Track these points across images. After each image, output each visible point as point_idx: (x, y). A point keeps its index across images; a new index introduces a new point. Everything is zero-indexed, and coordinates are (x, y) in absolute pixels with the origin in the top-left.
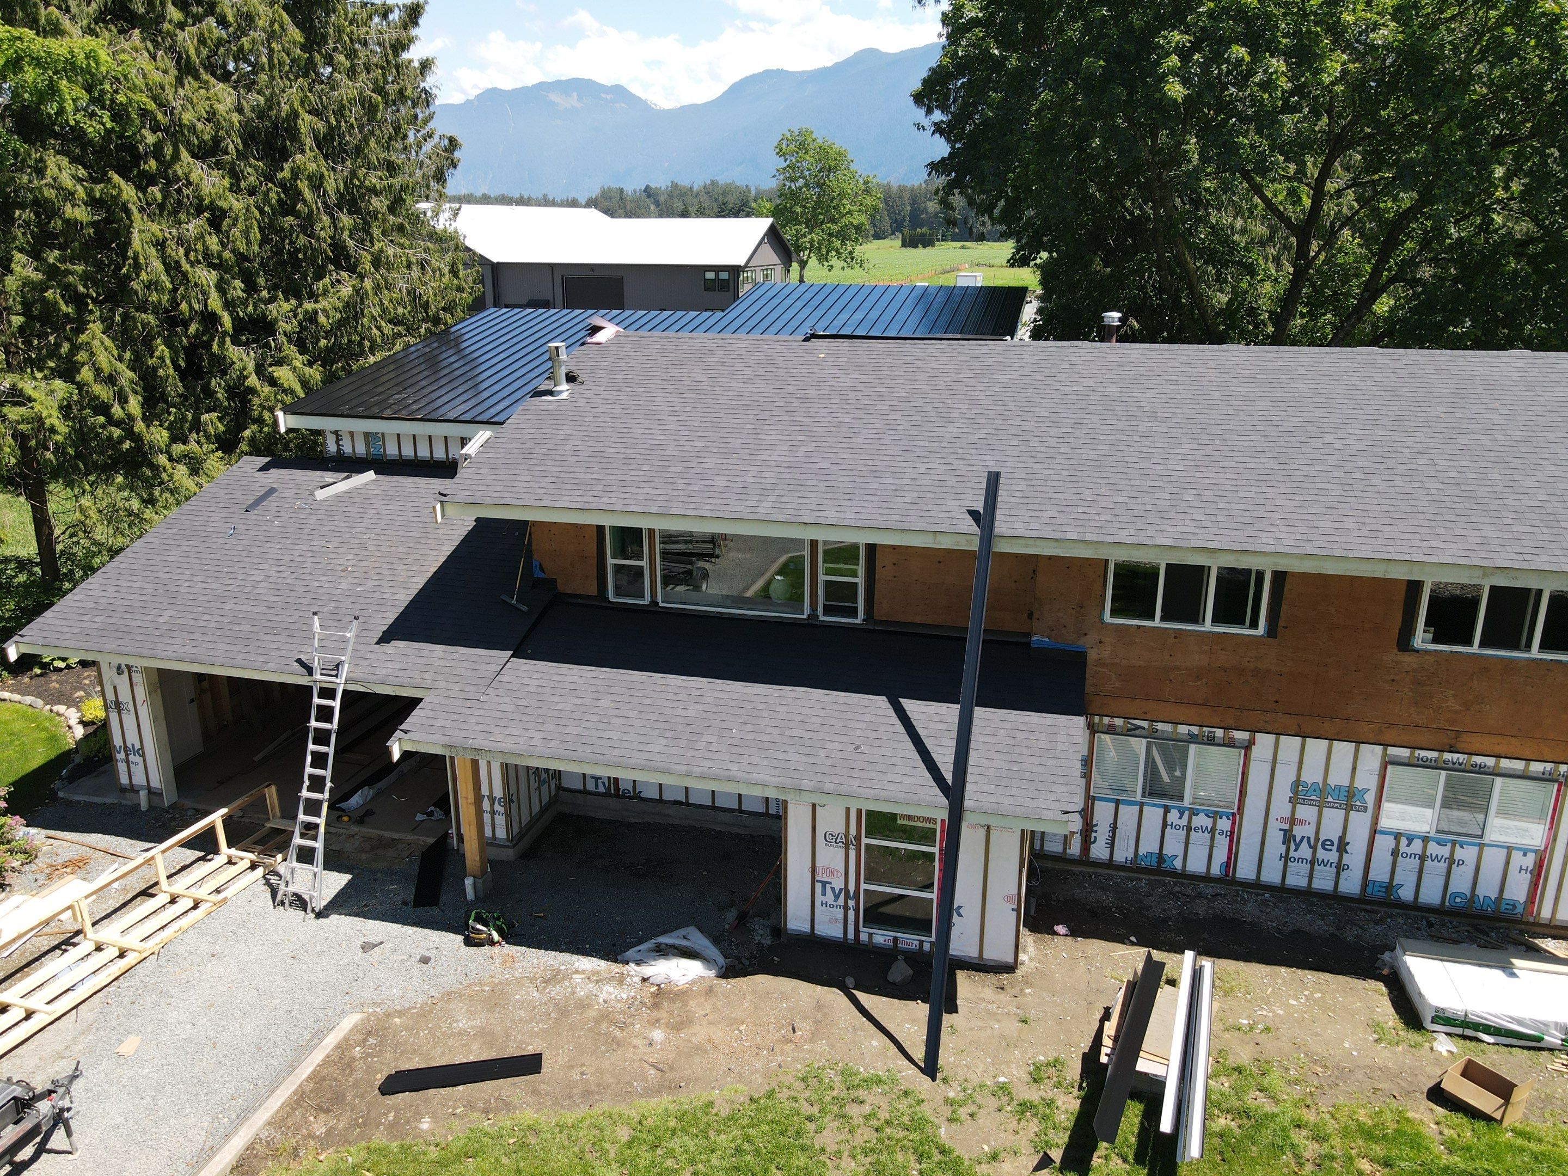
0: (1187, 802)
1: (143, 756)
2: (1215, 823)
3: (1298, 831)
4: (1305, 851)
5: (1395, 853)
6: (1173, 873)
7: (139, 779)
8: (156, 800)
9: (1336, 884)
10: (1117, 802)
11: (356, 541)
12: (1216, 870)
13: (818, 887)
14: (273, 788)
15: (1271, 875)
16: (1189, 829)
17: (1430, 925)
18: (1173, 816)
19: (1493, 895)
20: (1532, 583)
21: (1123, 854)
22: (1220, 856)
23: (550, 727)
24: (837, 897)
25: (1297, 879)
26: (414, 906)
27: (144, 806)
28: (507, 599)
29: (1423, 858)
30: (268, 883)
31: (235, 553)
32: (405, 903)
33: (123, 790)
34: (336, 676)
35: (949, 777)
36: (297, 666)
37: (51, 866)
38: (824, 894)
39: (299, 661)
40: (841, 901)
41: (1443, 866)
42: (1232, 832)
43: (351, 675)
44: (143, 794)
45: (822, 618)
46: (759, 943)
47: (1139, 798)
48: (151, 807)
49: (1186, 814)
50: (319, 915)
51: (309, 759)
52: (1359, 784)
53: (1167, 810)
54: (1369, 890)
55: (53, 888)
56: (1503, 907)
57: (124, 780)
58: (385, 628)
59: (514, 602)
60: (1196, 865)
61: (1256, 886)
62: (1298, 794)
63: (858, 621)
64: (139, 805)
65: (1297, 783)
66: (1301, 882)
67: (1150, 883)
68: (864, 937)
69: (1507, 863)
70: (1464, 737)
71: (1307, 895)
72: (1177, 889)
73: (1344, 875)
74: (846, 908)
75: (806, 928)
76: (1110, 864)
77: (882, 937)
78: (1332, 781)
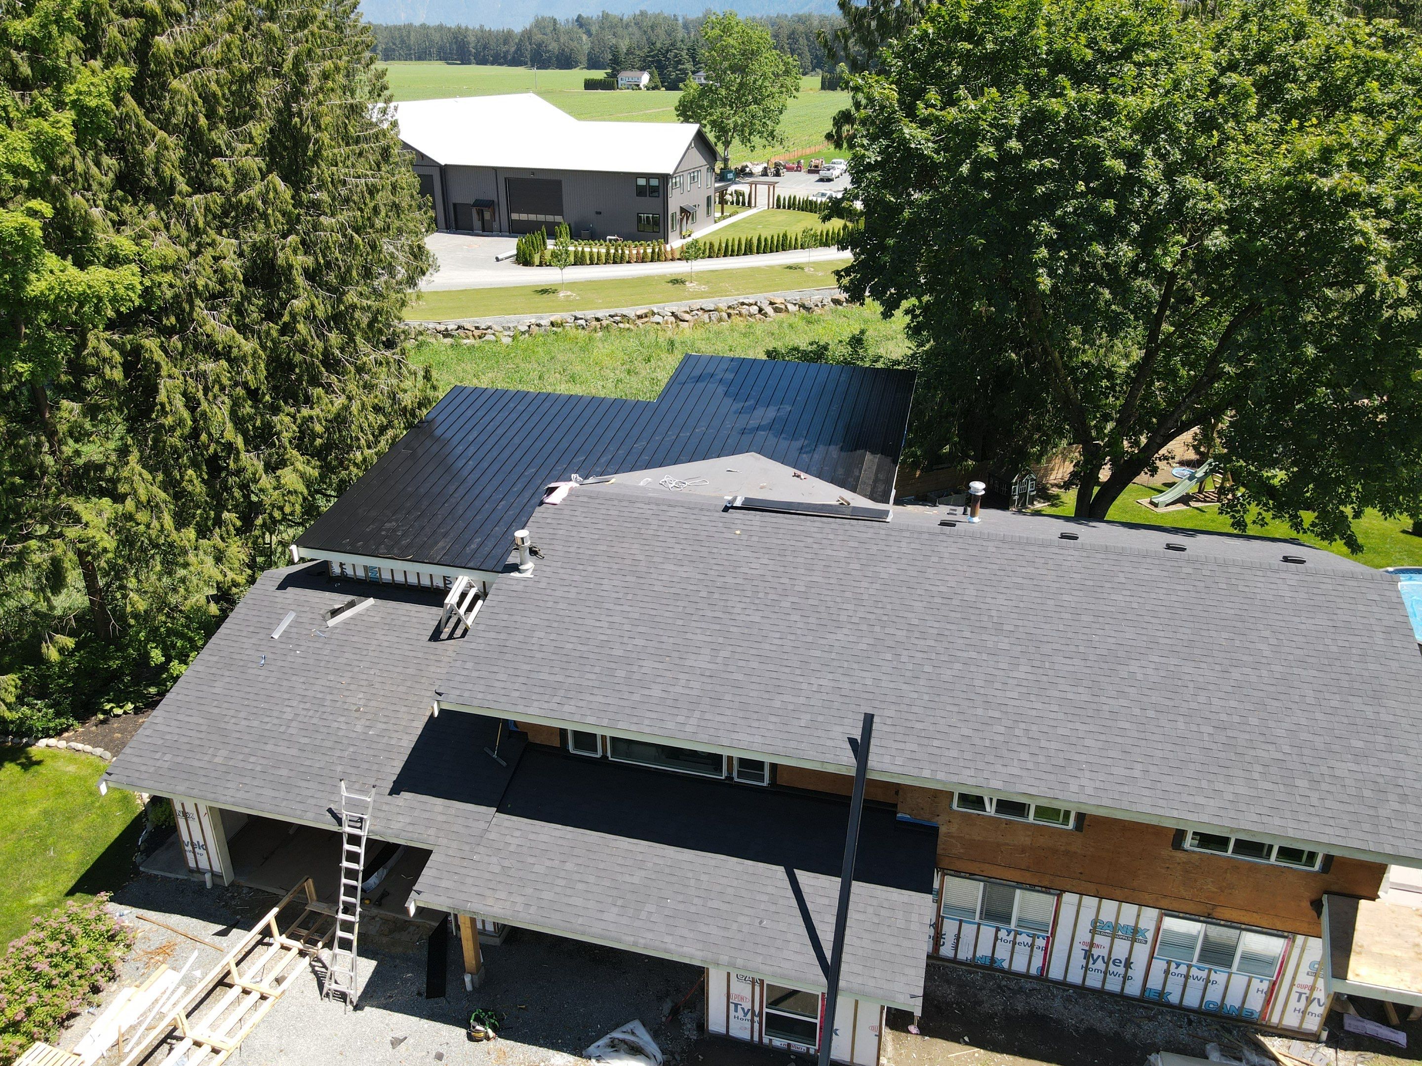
0: (1013, 926)
1: (206, 849)
2: (1034, 941)
3: (1096, 952)
4: (1100, 965)
5: (1167, 972)
6: (1002, 970)
7: (204, 864)
8: (218, 881)
9: (1123, 989)
10: (961, 921)
11: (365, 677)
12: (1033, 971)
13: (732, 1007)
14: (310, 881)
15: (1075, 977)
16: (1014, 943)
17: (1190, 1022)
18: (1002, 934)
19: (1237, 1005)
20: (1267, 841)
21: (965, 954)
22: (1037, 962)
23: (529, 891)
24: (746, 1014)
25: (1094, 981)
26: (427, 997)
27: (209, 885)
28: (489, 752)
29: (1187, 977)
30: (314, 972)
31: (268, 686)
32: (419, 994)
33: (191, 871)
34: (361, 828)
35: (828, 954)
36: (329, 815)
37: (147, 953)
38: (736, 1011)
39: (330, 811)
40: (749, 1016)
41: (1202, 984)
42: (1046, 948)
43: (372, 828)
44: (208, 877)
45: (736, 779)
46: (688, 1038)
47: (977, 920)
48: (214, 885)
49: (1013, 933)
50: (357, 1008)
51: (342, 889)
52: (1142, 925)
53: (998, 930)
54: (1146, 994)
55: (152, 978)
56: (1244, 1013)
57: (192, 864)
58: (395, 777)
59: (495, 756)
60: (1019, 965)
61: (1063, 984)
62: (1095, 929)
63: (765, 784)
64: (205, 882)
65: (1095, 922)
66: (1097, 985)
67: (984, 976)
68: (766, 1040)
69: (1248, 986)
70: (1219, 909)
71: (1100, 994)
72: (1004, 983)
73: (1128, 983)
74: (752, 1021)
75: (723, 1030)
76: (955, 960)
77: (779, 1042)
78: (1122, 922)
